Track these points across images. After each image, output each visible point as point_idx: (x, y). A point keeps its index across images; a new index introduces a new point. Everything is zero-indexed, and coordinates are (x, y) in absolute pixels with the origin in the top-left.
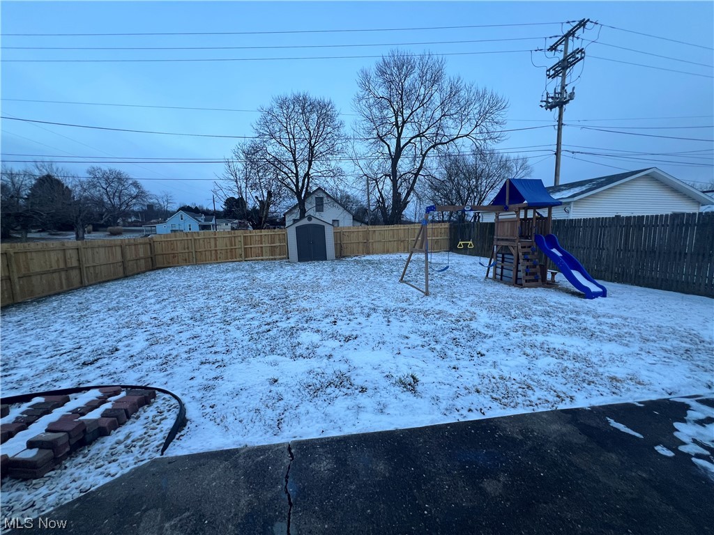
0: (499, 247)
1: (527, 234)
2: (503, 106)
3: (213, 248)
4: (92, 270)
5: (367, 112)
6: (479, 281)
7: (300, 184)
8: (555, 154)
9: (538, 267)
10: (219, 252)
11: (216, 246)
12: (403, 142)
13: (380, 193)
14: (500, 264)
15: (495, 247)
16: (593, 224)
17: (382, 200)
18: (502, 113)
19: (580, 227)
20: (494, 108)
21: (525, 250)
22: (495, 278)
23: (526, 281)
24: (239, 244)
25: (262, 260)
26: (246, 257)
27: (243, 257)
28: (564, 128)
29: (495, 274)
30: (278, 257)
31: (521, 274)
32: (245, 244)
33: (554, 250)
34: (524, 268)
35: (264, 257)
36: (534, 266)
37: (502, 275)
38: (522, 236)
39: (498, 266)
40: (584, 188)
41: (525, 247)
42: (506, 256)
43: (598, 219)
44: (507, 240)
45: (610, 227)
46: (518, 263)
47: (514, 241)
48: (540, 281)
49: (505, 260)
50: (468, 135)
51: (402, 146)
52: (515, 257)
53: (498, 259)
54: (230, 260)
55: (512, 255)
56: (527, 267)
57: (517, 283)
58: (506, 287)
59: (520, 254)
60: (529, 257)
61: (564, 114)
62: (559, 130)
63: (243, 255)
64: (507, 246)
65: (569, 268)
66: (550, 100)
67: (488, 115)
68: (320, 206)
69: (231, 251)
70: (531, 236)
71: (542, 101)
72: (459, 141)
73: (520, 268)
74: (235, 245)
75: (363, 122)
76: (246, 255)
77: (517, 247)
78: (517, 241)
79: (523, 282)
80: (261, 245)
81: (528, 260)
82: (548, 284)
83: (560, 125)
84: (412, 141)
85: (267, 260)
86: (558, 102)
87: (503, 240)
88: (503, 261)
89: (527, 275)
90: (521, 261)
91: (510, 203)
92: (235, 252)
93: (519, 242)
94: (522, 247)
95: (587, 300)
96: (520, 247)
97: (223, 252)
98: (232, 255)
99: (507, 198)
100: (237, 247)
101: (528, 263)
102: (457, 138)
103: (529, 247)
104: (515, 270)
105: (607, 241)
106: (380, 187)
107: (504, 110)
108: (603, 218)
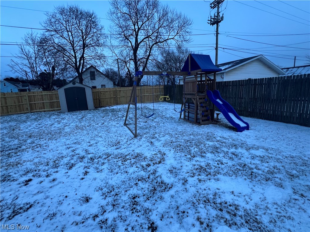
0: (186, 99)
1: (202, 90)
2: (190, 23)
3: (4, 105)
5: (117, 22)
6: (175, 122)
7: (78, 64)
8: (215, 49)
9: (209, 111)
12: (139, 41)
13: (128, 69)
14: (187, 110)
15: (184, 99)
16: (237, 84)
17: (129, 73)
18: (190, 27)
19: (230, 86)
20: (185, 24)
21: (201, 101)
22: (184, 119)
23: (203, 121)
24: (25, 101)
27: (29, 110)
28: (219, 35)
29: (185, 116)
30: (56, 109)
31: (199, 116)
32: (30, 101)
33: (218, 100)
34: (201, 112)
35: (46, 110)
36: (207, 111)
37: (188, 117)
38: (199, 91)
39: (186, 111)
40: (230, 65)
41: (201, 99)
42: (190, 105)
43: (239, 81)
44: (190, 94)
45: (246, 85)
46: (197, 109)
47: (194, 95)
48: (210, 120)
49: (190, 107)
50: (173, 38)
51: (139, 42)
52: (195, 105)
53: (186, 106)
54: (19, 113)
55: (193, 103)
56: (203, 111)
57: (197, 122)
58: (191, 125)
59: (198, 103)
60: (204, 105)
61: (219, 28)
62: (217, 36)
63: (29, 108)
64: (190, 98)
65: (227, 112)
66: (212, 20)
67: (183, 27)
68: (93, 77)
69: (19, 107)
70: (204, 92)
71: (208, 20)
72: (169, 41)
73: (199, 112)
74: (22, 102)
75: (115, 27)
76: (32, 109)
77: (197, 99)
78: (196, 95)
79: (201, 121)
80: (43, 102)
81: (203, 107)
82: (215, 121)
83: (217, 34)
84: (144, 40)
85: (48, 111)
86: (216, 21)
87: (188, 94)
88: (189, 108)
89: (203, 117)
90: (199, 108)
91: (192, 70)
92: (23, 107)
93: (198, 95)
94: (199, 99)
95: (239, 133)
96: (198, 99)
97: (13, 107)
98: (20, 109)
99: (190, 67)
100: (24, 103)
101: (203, 109)
102: (168, 39)
103: (204, 98)
104: (196, 113)
105: (244, 94)
106: (128, 66)
107: (191, 25)
108: (242, 80)
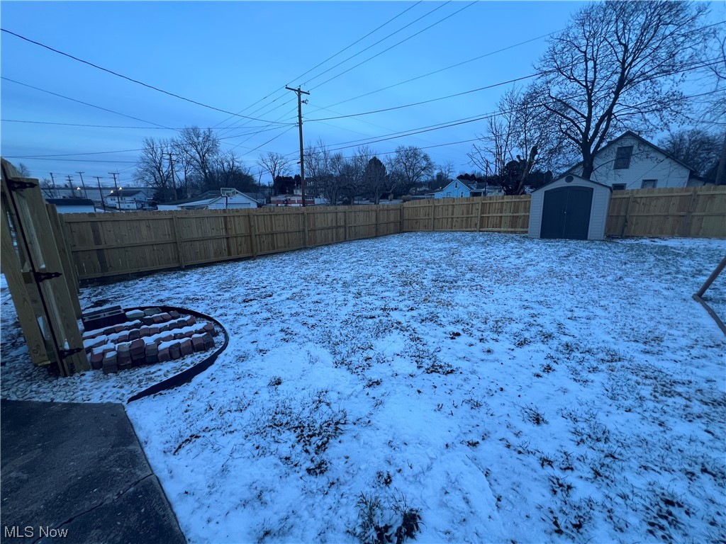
3: (450, 216)
4: (353, 228)
7: (591, 133)
10: (455, 220)
11: (453, 214)
24: (476, 213)
25: (499, 232)
26: (481, 227)
27: (478, 227)
30: (519, 229)
32: (482, 213)
35: (502, 229)
54: (464, 229)
63: (478, 224)
68: (623, 161)
69: (466, 220)
74: (472, 214)
80: (501, 215)
85: (505, 232)
92: (471, 221)
97: (459, 220)
98: (467, 223)
100: (474, 215)
